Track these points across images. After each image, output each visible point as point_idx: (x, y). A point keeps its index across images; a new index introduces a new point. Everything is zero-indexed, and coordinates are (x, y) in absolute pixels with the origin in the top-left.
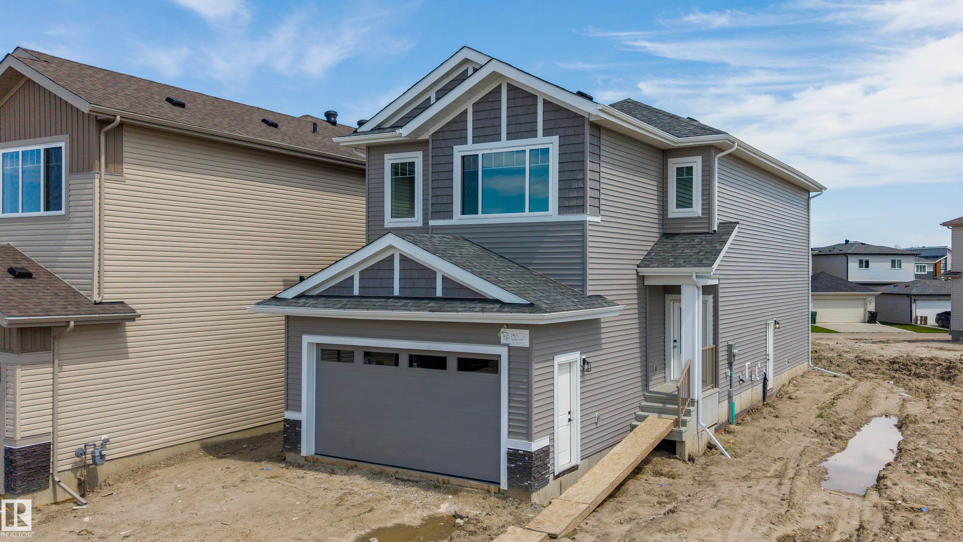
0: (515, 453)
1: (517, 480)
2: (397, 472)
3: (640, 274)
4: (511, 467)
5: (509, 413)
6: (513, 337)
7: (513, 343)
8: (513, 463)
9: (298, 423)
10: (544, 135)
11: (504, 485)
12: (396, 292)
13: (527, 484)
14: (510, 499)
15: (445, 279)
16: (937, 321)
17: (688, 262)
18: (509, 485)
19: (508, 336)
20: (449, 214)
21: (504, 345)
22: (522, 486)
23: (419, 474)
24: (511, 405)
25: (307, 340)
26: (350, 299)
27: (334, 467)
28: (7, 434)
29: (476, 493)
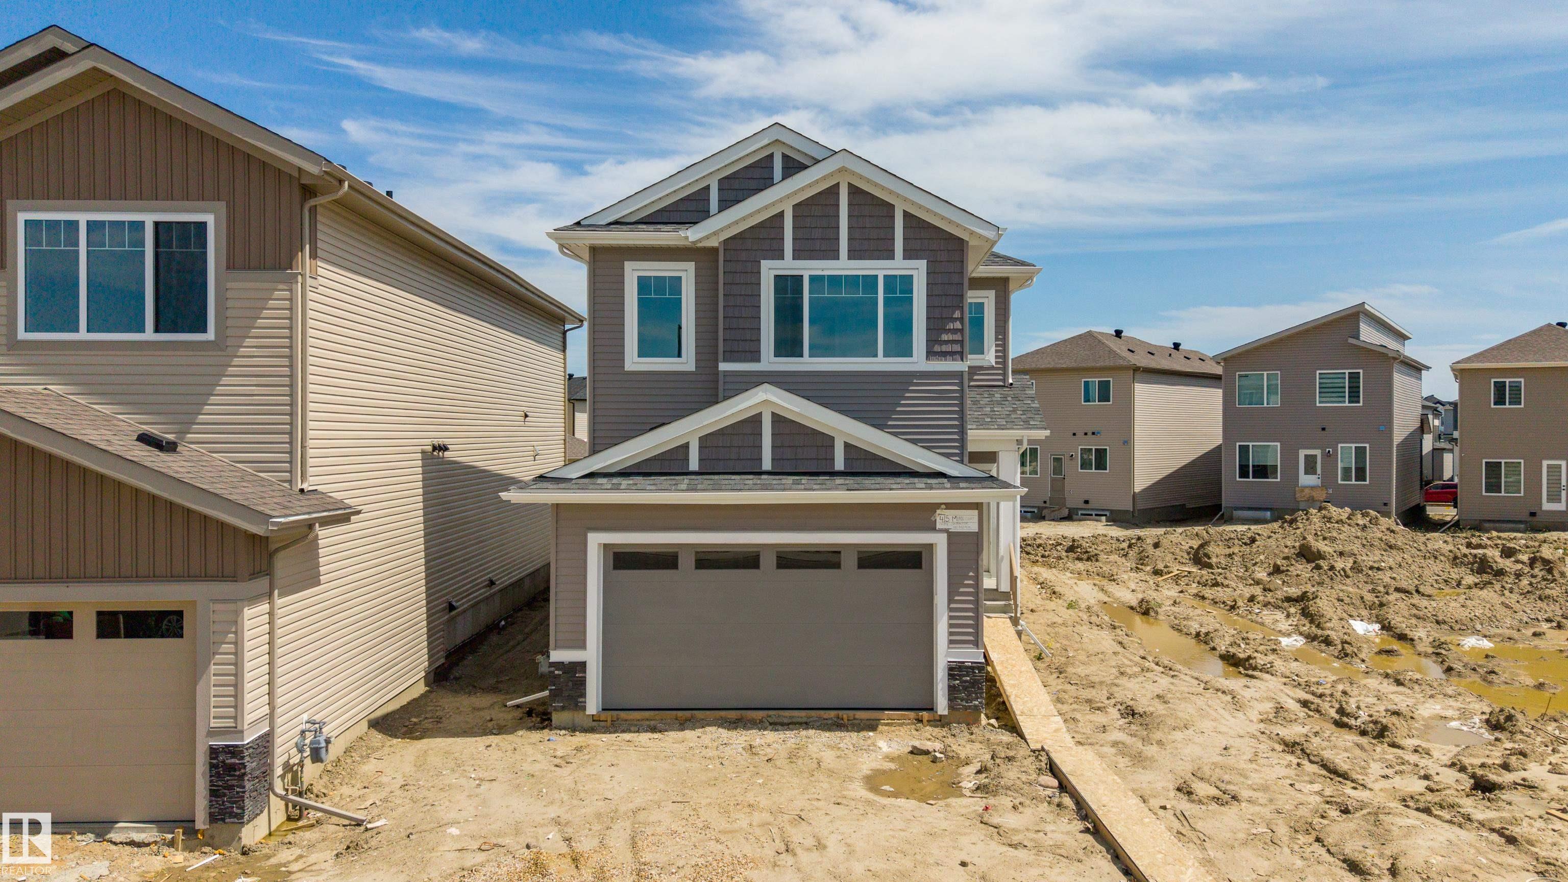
0: (960, 667)
1: (962, 700)
2: (768, 716)
4: (952, 684)
5: (949, 618)
6: (955, 520)
7: (954, 527)
8: (957, 679)
9: (581, 666)
10: (905, 258)
11: (942, 708)
12: (767, 465)
13: (977, 703)
14: (954, 725)
15: (847, 446)
18: (951, 707)
19: (947, 520)
20: (755, 356)
21: (941, 531)
22: (969, 706)
23: (803, 713)
24: (952, 606)
25: (596, 540)
26: (689, 477)
27: (652, 723)
28: (214, 723)
29: (901, 725)
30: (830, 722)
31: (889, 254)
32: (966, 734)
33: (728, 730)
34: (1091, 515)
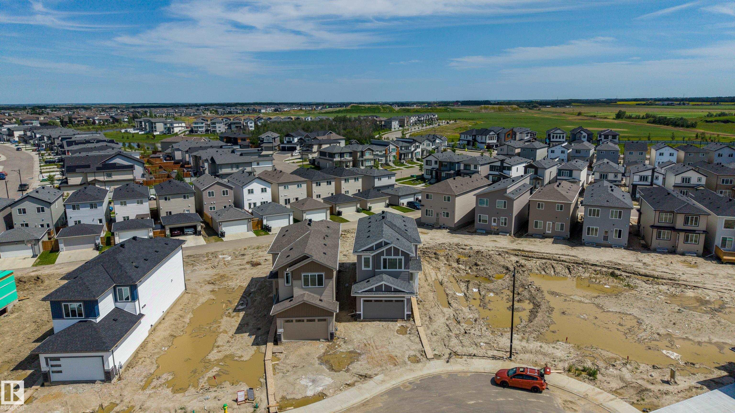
0: (408, 314)
2: (383, 320)
11: (406, 319)
12: (383, 290)
15: (394, 288)
20: (380, 269)
21: (406, 299)
22: (409, 319)
23: (388, 319)
24: (407, 307)
25: (362, 299)
27: (369, 321)
28: (331, 330)
29: (401, 321)
30: (392, 320)
31: (399, 256)
32: (409, 322)
33: (379, 322)
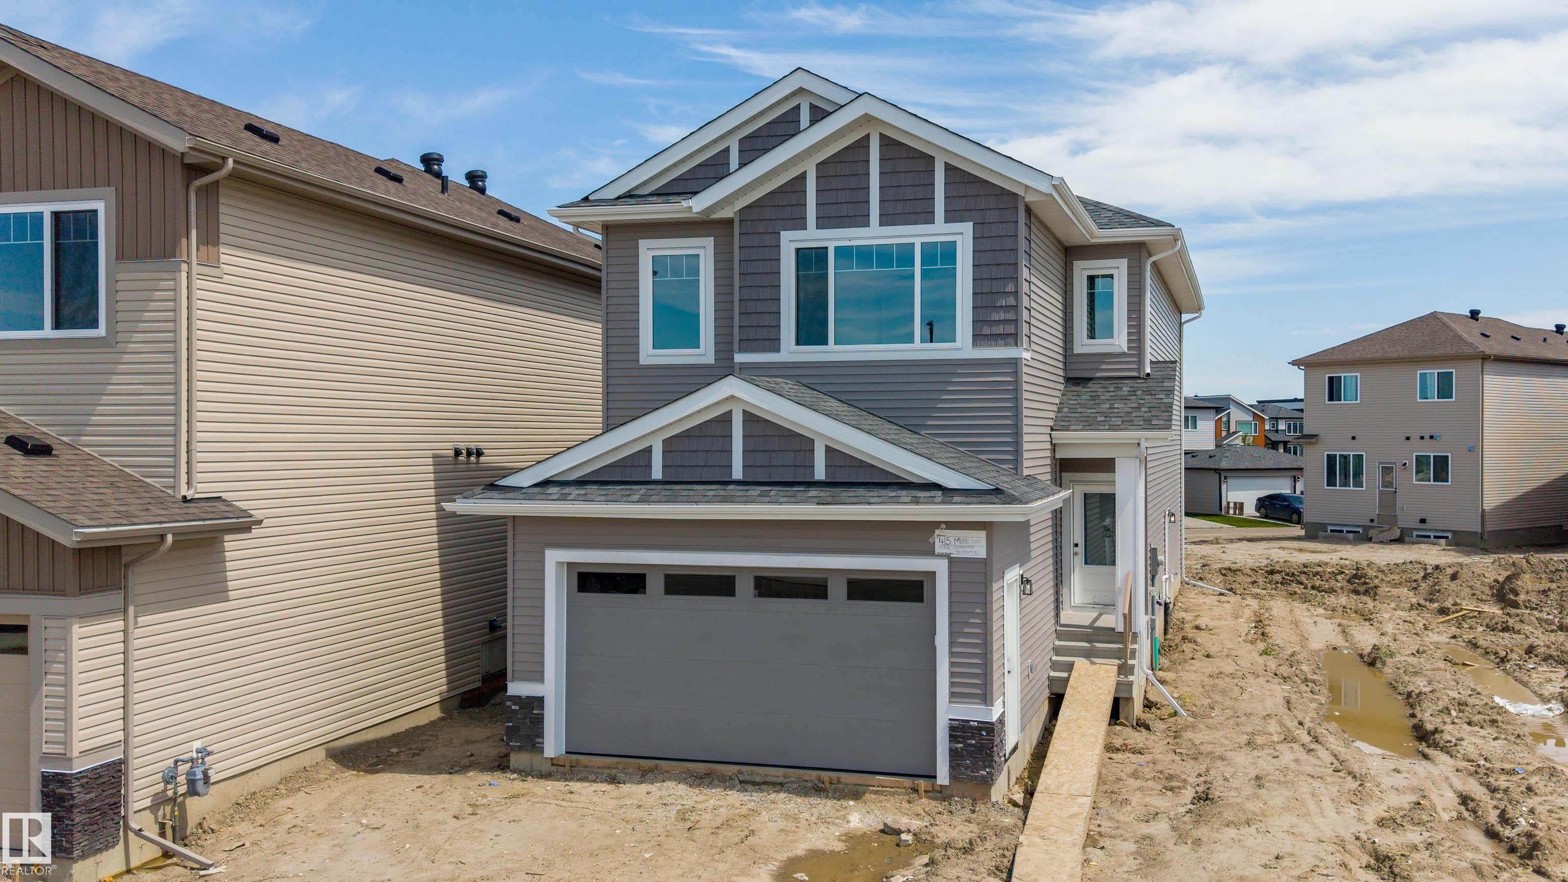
0: (964, 726)
1: (967, 767)
2: (740, 772)
3: (1054, 442)
4: (956, 748)
5: (952, 664)
6: (958, 543)
7: (957, 552)
8: (959, 742)
9: (539, 701)
10: (947, 221)
11: (943, 777)
12: (737, 473)
13: (985, 773)
14: (956, 799)
15: (829, 450)
16: (1258, 509)
17: (1128, 423)
18: (953, 777)
19: (948, 542)
20: (772, 345)
21: (941, 556)
22: (976, 777)
23: (781, 771)
24: (955, 650)
25: (554, 558)
26: (648, 487)
27: (614, 772)
28: (46, 748)
29: (893, 794)
30: (809, 785)
31: (928, 217)
32: (967, 812)
33: (691, 786)
34: (1429, 537)
